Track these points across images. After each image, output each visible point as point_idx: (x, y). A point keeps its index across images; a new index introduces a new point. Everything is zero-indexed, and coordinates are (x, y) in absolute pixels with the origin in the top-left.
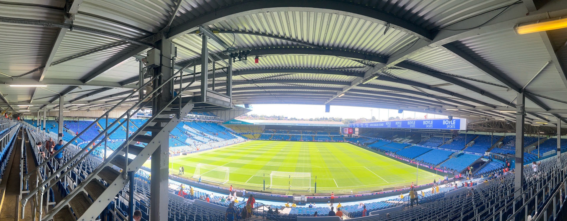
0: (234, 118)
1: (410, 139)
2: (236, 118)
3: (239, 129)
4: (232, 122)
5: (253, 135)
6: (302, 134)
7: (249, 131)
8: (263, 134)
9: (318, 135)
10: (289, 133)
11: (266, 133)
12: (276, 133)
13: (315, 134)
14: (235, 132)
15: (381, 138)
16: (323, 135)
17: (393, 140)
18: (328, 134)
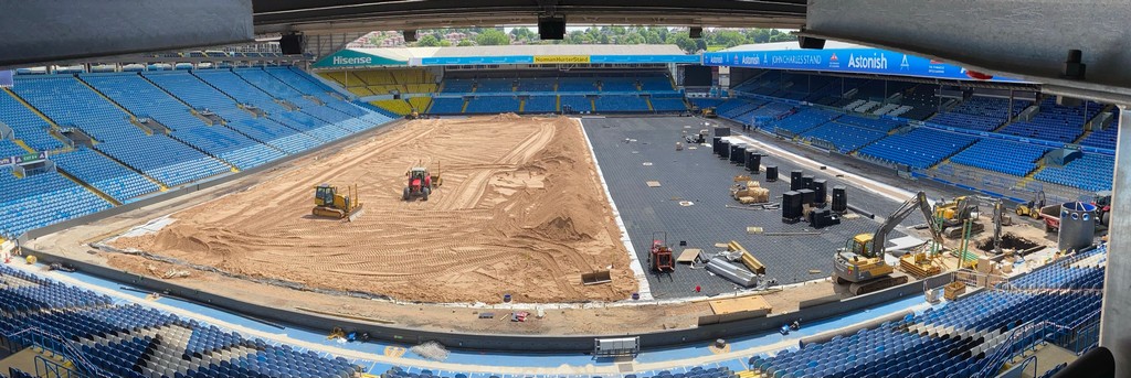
1: (902, 103)
3: (362, 84)
4: (339, 60)
5: (407, 100)
6: (559, 90)
7: (393, 87)
8: (437, 96)
9: (607, 93)
10: (519, 90)
11: (449, 92)
12: (477, 91)
13: (596, 89)
14: (352, 94)
15: (803, 100)
16: (621, 93)
17: (844, 108)
18: (636, 90)
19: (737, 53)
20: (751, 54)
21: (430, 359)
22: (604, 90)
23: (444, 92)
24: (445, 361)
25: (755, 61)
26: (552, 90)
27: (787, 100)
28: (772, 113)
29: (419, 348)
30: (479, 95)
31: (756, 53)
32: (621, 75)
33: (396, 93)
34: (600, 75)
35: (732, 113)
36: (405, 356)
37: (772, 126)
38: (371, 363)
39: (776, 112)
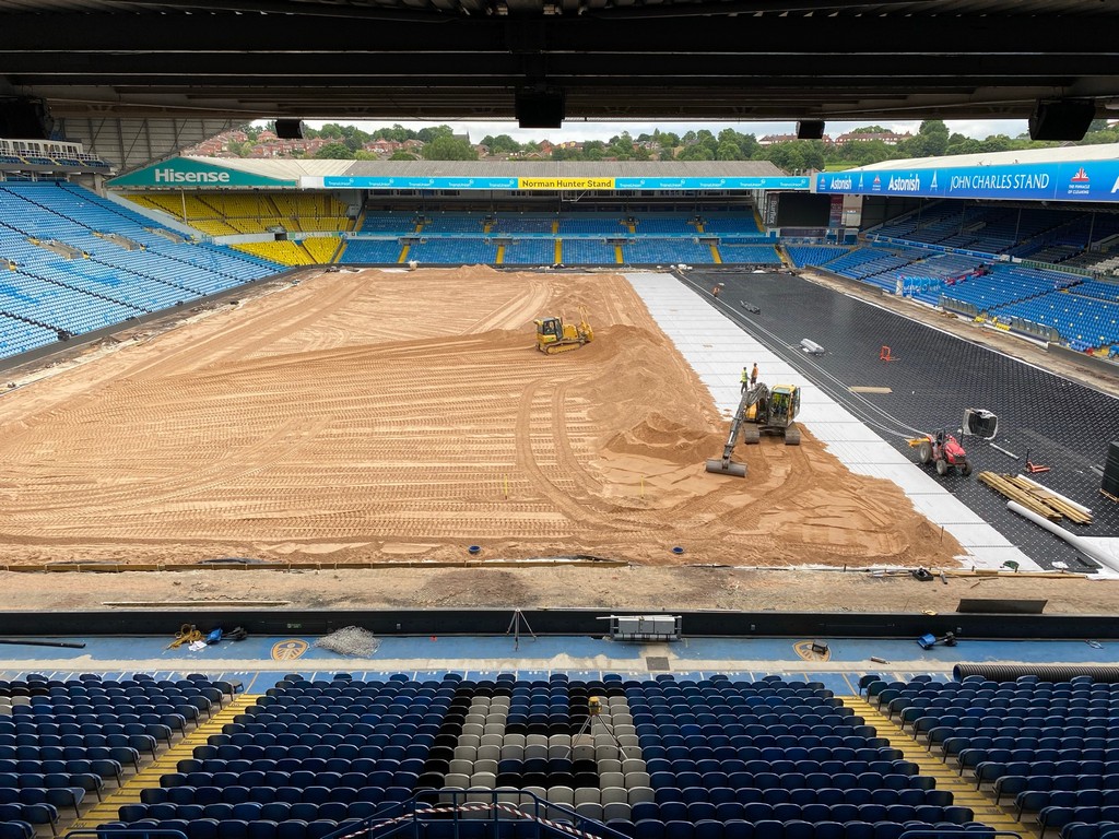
0: (178, 149)
2: (186, 151)
3: (214, 214)
4: (169, 176)
5: (299, 243)
6: (560, 231)
7: (273, 222)
8: (350, 236)
9: (644, 236)
10: (495, 230)
11: (375, 230)
12: (423, 231)
13: (625, 230)
14: (197, 232)
15: (1004, 252)
16: (668, 236)
17: (1090, 268)
18: (694, 230)
19: (881, 173)
20: (905, 175)
21: (350, 655)
22: (638, 231)
23: (364, 230)
24: (374, 657)
25: (911, 186)
26: (548, 230)
27: (970, 253)
28: (939, 272)
29: (330, 640)
30: (427, 236)
31: (914, 172)
32: (669, 209)
33: (279, 230)
34: (634, 208)
35: (863, 269)
36: (308, 655)
37: (937, 294)
38: (251, 675)
39: (946, 272)
